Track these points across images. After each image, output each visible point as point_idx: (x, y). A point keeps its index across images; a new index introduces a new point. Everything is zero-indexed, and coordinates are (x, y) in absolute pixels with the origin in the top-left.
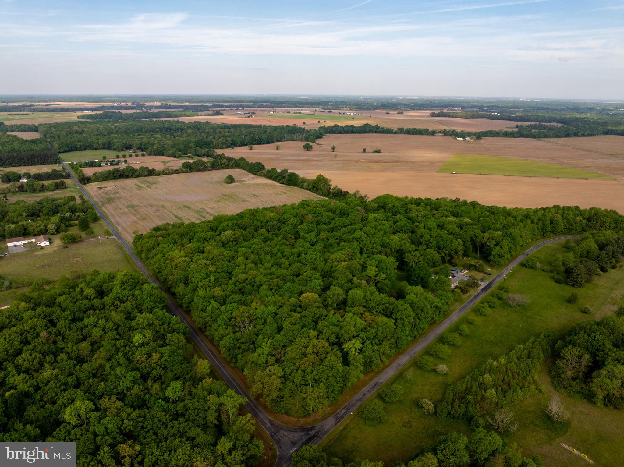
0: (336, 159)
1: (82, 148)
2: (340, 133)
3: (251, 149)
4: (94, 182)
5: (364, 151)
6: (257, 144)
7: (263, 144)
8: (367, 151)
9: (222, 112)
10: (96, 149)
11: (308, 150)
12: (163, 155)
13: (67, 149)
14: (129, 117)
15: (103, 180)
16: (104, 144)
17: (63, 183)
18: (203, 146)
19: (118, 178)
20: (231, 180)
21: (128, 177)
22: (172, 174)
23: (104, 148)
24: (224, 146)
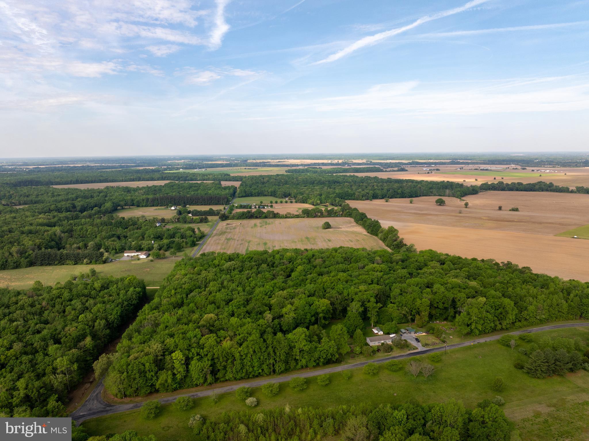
0: (461, 215)
1: (256, 195)
2: (503, 189)
3: (387, 201)
4: (231, 219)
5: (500, 208)
6: (400, 198)
7: (406, 197)
8: (503, 208)
9: (406, 169)
10: (266, 196)
11: (440, 205)
12: (306, 203)
13: (244, 195)
14: (325, 172)
15: (238, 219)
16: (271, 192)
17: (206, 219)
18: (346, 197)
19: (249, 218)
20: (327, 226)
21: (257, 218)
22: (292, 218)
23: (271, 196)
24: (364, 198)
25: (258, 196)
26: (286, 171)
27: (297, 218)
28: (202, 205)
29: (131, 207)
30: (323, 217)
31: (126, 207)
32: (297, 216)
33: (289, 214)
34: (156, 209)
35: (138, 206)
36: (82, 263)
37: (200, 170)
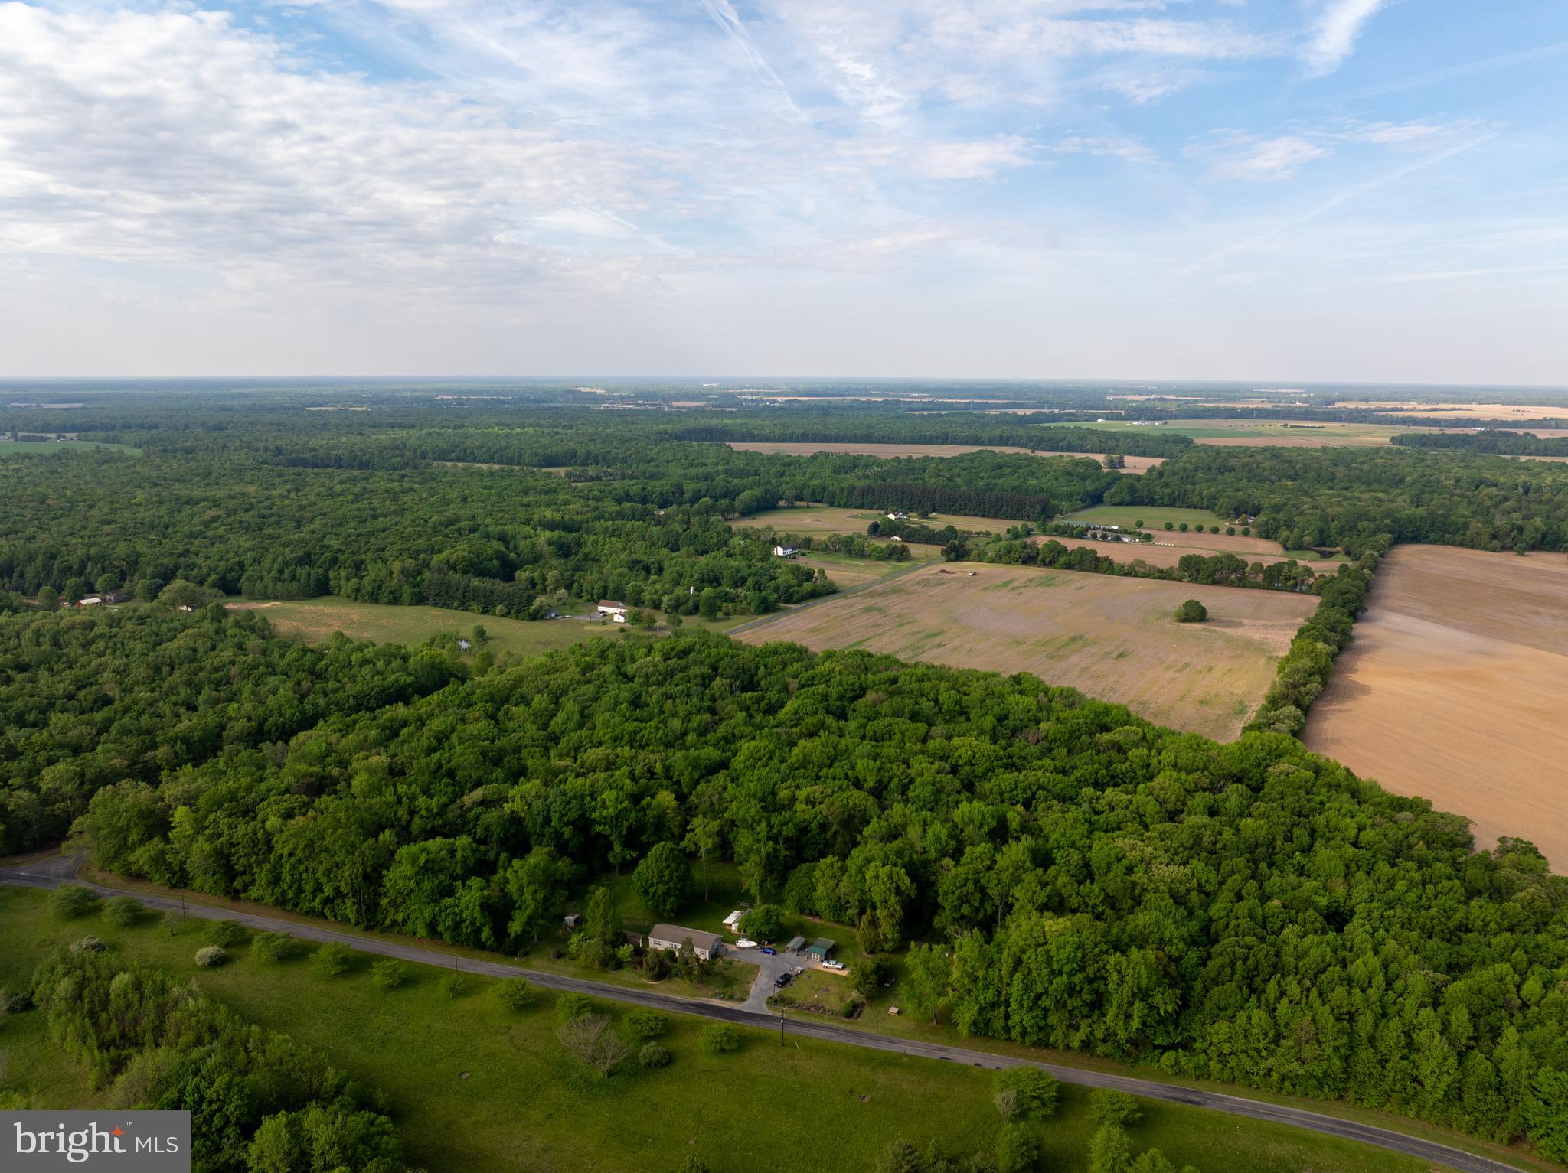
17: (903, 550)
20: (1195, 614)
25: (1172, 505)
26: (1393, 440)
27: (1159, 578)
28: (976, 515)
29: (811, 504)
30: (1244, 586)
31: (798, 503)
32: (1164, 575)
33: (1142, 564)
34: (856, 517)
35: (832, 504)
36: (494, 614)
37: (1147, 423)
